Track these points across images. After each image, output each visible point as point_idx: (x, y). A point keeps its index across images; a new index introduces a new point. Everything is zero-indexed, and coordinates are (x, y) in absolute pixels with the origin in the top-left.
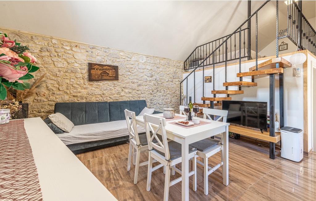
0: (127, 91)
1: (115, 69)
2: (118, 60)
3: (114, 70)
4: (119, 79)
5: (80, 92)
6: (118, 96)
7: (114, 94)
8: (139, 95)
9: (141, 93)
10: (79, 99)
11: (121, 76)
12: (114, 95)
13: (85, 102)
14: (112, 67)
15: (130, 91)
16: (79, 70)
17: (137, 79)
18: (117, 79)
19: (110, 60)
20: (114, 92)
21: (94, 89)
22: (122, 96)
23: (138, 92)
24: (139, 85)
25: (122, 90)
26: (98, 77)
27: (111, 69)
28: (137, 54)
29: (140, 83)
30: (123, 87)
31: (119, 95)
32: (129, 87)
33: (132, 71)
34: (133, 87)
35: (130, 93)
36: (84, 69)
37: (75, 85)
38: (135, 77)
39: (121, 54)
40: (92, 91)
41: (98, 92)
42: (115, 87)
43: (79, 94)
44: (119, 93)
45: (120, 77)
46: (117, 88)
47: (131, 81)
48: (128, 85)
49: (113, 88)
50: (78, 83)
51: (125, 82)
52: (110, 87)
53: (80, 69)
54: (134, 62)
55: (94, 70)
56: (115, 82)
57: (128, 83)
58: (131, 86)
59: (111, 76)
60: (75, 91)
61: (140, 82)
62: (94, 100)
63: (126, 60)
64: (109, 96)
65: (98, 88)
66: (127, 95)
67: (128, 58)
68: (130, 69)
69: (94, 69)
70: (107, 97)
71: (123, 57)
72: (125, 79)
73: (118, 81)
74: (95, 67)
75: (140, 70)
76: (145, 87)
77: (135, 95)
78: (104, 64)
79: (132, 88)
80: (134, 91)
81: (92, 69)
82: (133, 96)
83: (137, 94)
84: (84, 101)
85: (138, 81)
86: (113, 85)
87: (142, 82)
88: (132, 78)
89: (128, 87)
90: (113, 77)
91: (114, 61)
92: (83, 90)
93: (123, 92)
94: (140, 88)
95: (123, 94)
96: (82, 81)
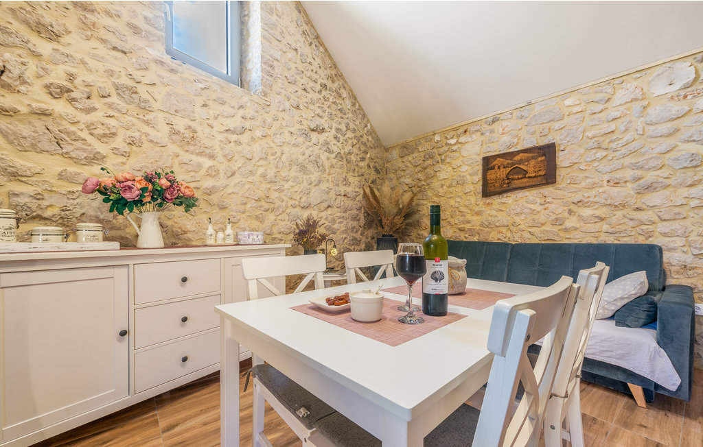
0: (587, 212)
1: (544, 155)
2: (557, 125)
3: (543, 158)
4: (559, 179)
5: (468, 222)
6: (556, 229)
7: (543, 224)
8: (644, 227)
9: (656, 218)
10: (467, 236)
11: (568, 170)
12: (544, 228)
13: (477, 240)
14: (537, 151)
15: (602, 212)
16: (468, 177)
17: (635, 166)
18: (549, 181)
19: (534, 133)
20: (542, 218)
21: (494, 213)
22: (566, 230)
23: (638, 215)
24: (649, 188)
25: (570, 212)
26: (501, 186)
27: (533, 158)
28: (638, 75)
29: (650, 182)
30: (573, 203)
31: (560, 227)
32: (597, 199)
33: (611, 142)
34: (612, 199)
35: (602, 219)
36: (476, 174)
37: (462, 209)
38: (627, 161)
39: (568, 102)
40: (490, 218)
41: (503, 218)
42: (546, 205)
43: (467, 226)
44: (557, 219)
45: (561, 173)
46: (551, 207)
47: (606, 178)
48: (593, 192)
49: (539, 208)
50: (467, 203)
51: (583, 184)
52: (532, 207)
53: (470, 175)
54: (622, 108)
55: (493, 171)
56: (547, 190)
57: (592, 187)
58: (605, 196)
59: (534, 175)
60: (461, 219)
61: (650, 177)
62: (494, 237)
63: (587, 114)
64: (530, 230)
65: (501, 210)
66: (591, 227)
67: (597, 102)
68: (602, 138)
69: (493, 168)
70: (523, 233)
71: (576, 109)
72: (583, 175)
73: (557, 186)
74: (495, 162)
75: (652, 128)
76: (684, 192)
77: (623, 227)
78: (516, 150)
79: (609, 202)
80: (619, 214)
81: (488, 169)
82: (610, 230)
83: (632, 223)
84: (475, 239)
85: (638, 173)
86: (539, 201)
87: (665, 172)
88: (608, 168)
89: (592, 199)
90: (539, 178)
91: (546, 132)
92: (475, 218)
93: (574, 218)
94: (655, 198)
95: (571, 222)
96: (473, 199)
